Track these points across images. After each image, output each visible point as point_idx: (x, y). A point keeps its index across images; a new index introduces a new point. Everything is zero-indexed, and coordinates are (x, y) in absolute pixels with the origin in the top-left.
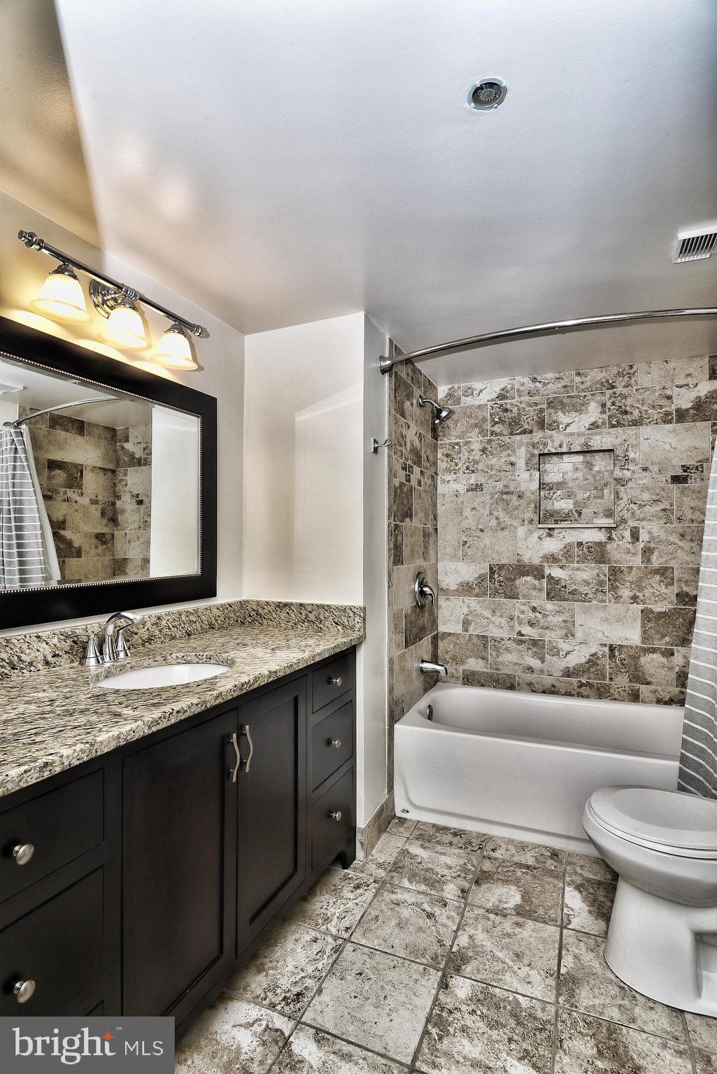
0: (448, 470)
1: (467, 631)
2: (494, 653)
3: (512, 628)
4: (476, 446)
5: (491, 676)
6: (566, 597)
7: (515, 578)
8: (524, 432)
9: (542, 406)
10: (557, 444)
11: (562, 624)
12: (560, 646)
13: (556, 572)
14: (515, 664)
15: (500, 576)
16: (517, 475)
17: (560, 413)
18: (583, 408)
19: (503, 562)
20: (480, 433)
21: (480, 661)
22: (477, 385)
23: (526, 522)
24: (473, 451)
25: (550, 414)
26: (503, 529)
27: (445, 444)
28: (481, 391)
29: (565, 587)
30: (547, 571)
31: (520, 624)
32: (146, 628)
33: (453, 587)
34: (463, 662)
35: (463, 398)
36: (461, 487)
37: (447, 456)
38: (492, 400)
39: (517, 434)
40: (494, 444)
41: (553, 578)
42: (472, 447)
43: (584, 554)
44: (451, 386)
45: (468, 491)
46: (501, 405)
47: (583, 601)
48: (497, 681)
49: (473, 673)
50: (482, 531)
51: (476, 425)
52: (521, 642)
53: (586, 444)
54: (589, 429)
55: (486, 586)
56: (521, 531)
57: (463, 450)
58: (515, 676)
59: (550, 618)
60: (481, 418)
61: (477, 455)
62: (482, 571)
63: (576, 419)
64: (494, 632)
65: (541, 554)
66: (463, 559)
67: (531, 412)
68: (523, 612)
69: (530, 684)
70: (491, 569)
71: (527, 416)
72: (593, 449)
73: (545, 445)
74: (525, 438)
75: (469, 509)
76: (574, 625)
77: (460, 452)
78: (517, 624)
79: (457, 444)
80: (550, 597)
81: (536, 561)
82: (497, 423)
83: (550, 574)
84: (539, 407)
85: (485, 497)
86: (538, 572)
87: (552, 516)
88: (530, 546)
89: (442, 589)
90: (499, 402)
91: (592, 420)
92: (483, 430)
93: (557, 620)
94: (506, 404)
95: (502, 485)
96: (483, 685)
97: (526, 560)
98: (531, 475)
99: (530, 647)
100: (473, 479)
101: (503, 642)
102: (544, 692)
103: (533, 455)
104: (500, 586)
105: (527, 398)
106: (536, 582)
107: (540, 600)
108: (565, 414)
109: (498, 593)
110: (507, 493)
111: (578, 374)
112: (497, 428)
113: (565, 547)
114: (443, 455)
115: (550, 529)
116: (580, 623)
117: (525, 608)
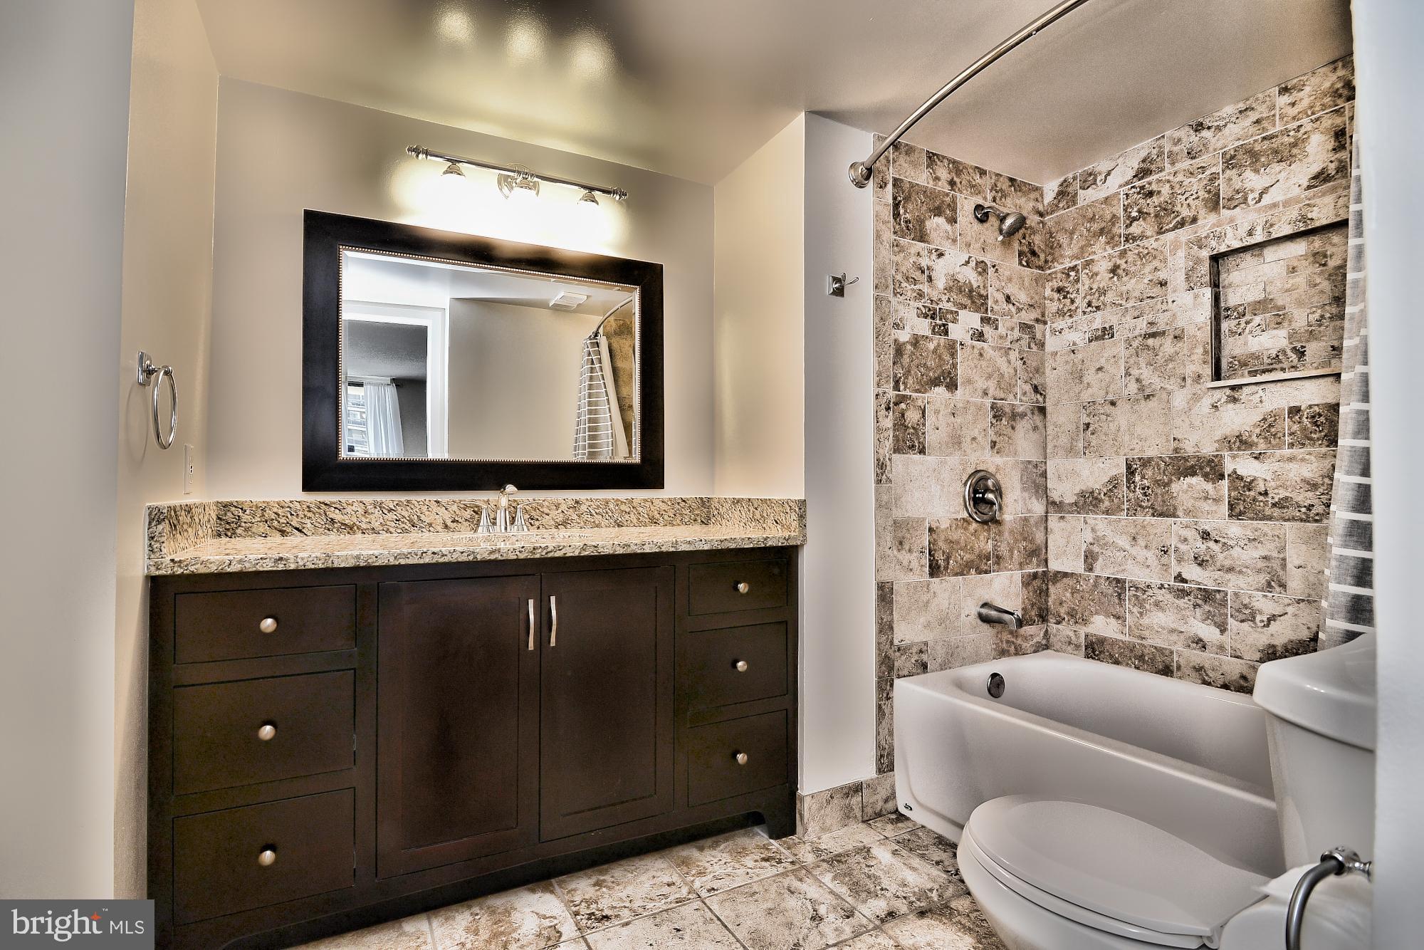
0: (1060, 313)
1: (1091, 570)
2: (1135, 610)
3: (1166, 567)
4: (1103, 266)
5: (1132, 648)
6: (1268, 511)
7: (1171, 481)
8: (1182, 224)
9: (1214, 170)
10: (1242, 231)
11: (1261, 564)
12: (1257, 605)
13: (1246, 466)
14: (1172, 631)
15: (1143, 477)
16: (1170, 301)
17: (1248, 174)
18: (1295, 151)
19: (1149, 453)
20: (1108, 243)
21: (1112, 621)
22: (1102, 166)
23: (1189, 381)
24: (1097, 275)
25: (1230, 179)
26: (1148, 397)
27: (1055, 272)
28: (1109, 174)
29: (1266, 494)
30: (1229, 466)
31: (1179, 561)
32: (560, 511)
33: (1070, 499)
34: (1085, 622)
35: (1081, 192)
36: (1078, 337)
37: (1059, 290)
38: (1127, 184)
39: (1168, 231)
40: (1131, 256)
41: (1241, 478)
42: (1095, 269)
43: (1304, 429)
44: (1062, 179)
45: (1090, 341)
46: (1142, 188)
47: (1301, 520)
48: (1141, 658)
49: (1102, 641)
50: (1113, 404)
51: (1102, 232)
52: (1183, 593)
53: (1304, 219)
54: (1309, 187)
55: (1120, 496)
56: (1180, 399)
57: (1083, 277)
58: (1172, 652)
59: (1236, 552)
60: (1109, 217)
61: (1104, 279)
62: (1114, 472)
63: (1282, 176)
64: (1135, 574)
65: (1218, 435)
66: (1085, 453)
67: (1196, 185)
68: (1186, 540)
69: (1199, 669)
70: (1129, 467)
71: (1187, 194)
72: (1317, 224)
73: (1220, 237)
74: (1184, 234)
75: (1093, 370)
76: (1284, 566)
77: (1077, 281)
78: (1174, 562)
79: (1074, 268)
80: (1235, 512)
81: (1208, 450)
82: (1135, 219)
83: (1234, 472)
84: (1208, 173)
85: (1115, 347)
86: (1212, 469)
87: (1244, 364)
88: (1197, 423)
89: (1054, 503)
90: (1138, 184)
91: (1315, 169)
92: (1112, 238)
93: (1250, 555)
94: (1150, 184)
95: (1145, 323)
96: (1117, 662)
97: (1189, 449)
98: (1196, 297)
99: (1200, 602)
100: (1098, 321)
101: (1150, 592)
102: (1225, 686)
103: (1198, 261)
104: (1145, 494)
105: (1185, 164)
106: (1209, 487)
107: (1217, 519)
108: (1257, 171)
109: (1141, 506)
110: (1154, 335)
111: (1285, 90)
112: (1135, 229)
113: (1265, 419)
114: (1052, 290)
115: (1233, 388)
116: (1297, 563)
117: (1191, 534)
